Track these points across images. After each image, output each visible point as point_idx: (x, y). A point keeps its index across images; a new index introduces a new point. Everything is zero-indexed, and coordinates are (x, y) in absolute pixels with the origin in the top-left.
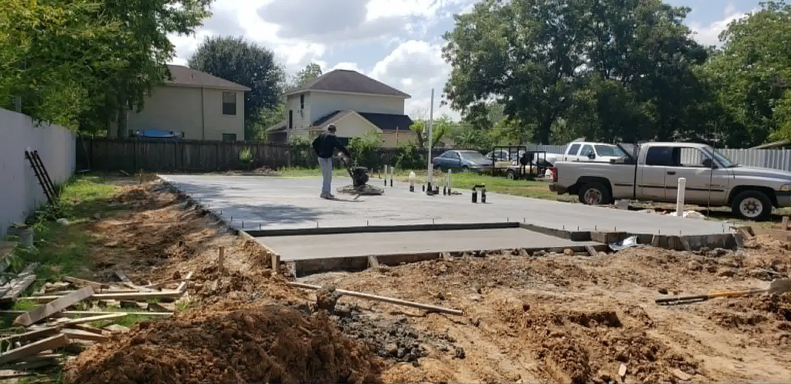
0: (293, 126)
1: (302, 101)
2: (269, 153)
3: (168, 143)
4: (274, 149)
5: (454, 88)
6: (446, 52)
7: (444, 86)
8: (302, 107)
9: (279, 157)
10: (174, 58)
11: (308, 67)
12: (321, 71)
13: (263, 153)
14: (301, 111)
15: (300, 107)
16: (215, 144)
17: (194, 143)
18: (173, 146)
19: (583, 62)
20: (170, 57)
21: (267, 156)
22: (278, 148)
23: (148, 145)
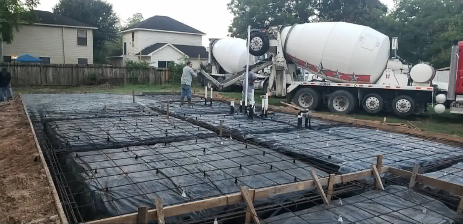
0: (127, 53)
1: (133, 36)
2: (110, 73)
3: (35, 66)
4: (114, 70)
5: (235, 29)
6: (230, 6)
7: (228, 28)
8: (133, 40)
9: (118, 75)
10: (38, 5)
11: (134, 15)
12: (143, 17)
13: (107, 73)
14: (133, 43)
15: (132, 40)
16: (71, 66)
17: (55, 66)
18: (38, 68)
19: (314, 14)
20: (35, 4)
21: (109, 75)
22: (117, 69)
23: (19, 68)
